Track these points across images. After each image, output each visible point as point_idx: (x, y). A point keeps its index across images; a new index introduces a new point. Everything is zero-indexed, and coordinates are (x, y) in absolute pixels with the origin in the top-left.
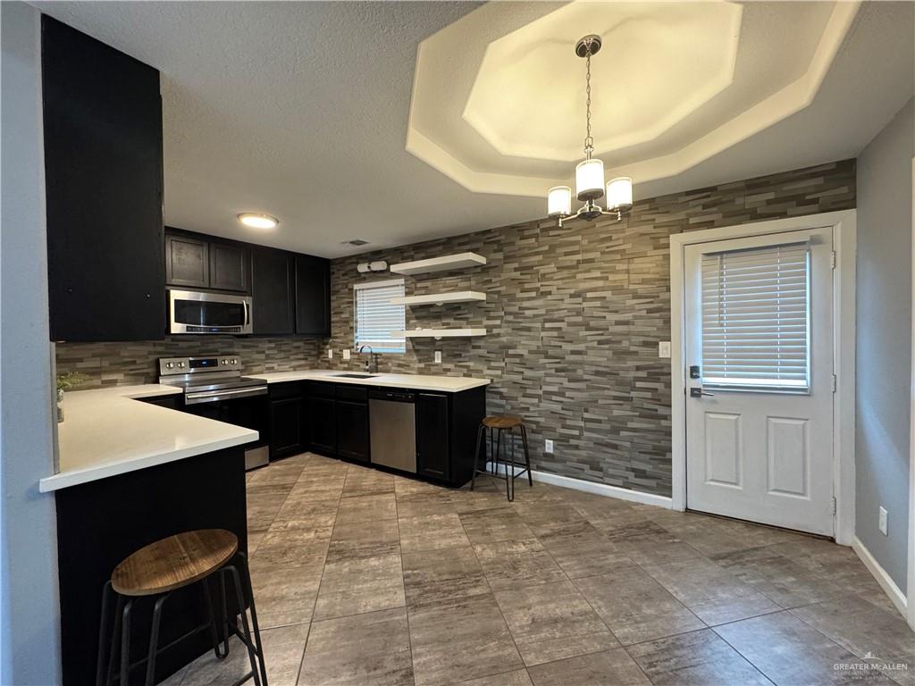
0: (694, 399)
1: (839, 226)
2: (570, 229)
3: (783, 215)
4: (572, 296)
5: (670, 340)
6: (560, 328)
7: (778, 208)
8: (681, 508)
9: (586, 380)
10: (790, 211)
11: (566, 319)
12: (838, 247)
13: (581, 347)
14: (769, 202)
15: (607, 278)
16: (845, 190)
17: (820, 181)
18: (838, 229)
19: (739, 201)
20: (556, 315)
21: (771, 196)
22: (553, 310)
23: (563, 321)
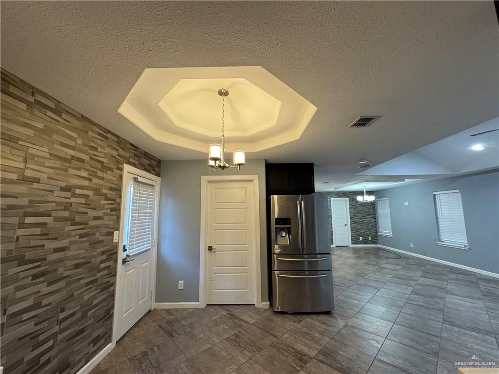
0: (123, 266)
1: (158, 183)
2: (69, 122)
4: (62, 189)
5: (119, 230)
6: (46, 224)
7: (149, 168)
8: (115, 345)
9: (66, 277)
10: (151, 172)
11: (54, 214)
13: (64, 243)
14: (148, 165)
15: (91, 180)
16: (159, 170)
17: (156, 163)
19: (143, 159)
20: (42, 208)
21: (148, 162)
22: (39, 202)
23: (50, 216)
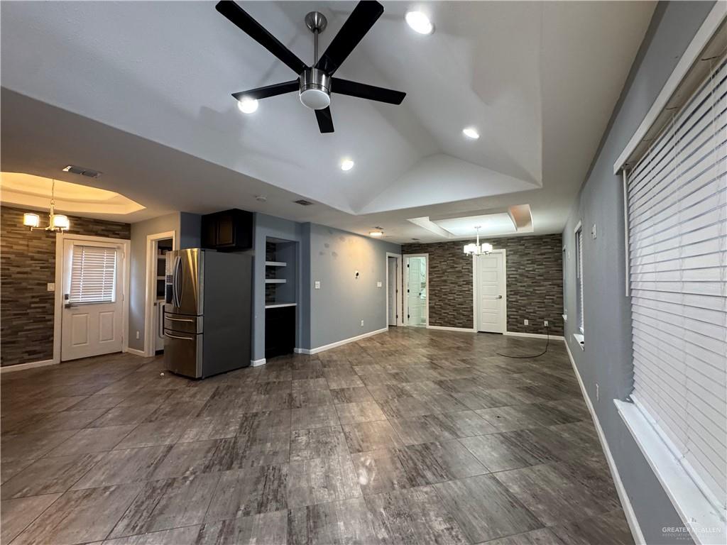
0: (66, 310)
1: (126, 245)
3: (108, 236)
5: (54, 282)
7: (106, 233)
8: (58, 362)
10: (110, 235)
12: (125, 251)
14: (103, 230)
16: (127, 233)
17: (120, 228)
18: (125, 245)
19: (91, 226)
21: (103, 228)
